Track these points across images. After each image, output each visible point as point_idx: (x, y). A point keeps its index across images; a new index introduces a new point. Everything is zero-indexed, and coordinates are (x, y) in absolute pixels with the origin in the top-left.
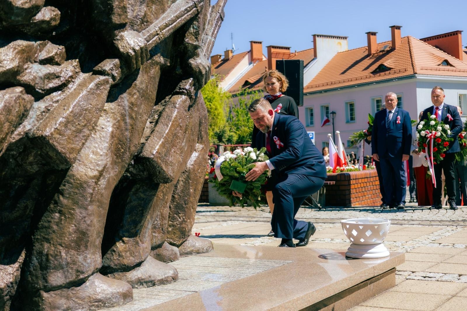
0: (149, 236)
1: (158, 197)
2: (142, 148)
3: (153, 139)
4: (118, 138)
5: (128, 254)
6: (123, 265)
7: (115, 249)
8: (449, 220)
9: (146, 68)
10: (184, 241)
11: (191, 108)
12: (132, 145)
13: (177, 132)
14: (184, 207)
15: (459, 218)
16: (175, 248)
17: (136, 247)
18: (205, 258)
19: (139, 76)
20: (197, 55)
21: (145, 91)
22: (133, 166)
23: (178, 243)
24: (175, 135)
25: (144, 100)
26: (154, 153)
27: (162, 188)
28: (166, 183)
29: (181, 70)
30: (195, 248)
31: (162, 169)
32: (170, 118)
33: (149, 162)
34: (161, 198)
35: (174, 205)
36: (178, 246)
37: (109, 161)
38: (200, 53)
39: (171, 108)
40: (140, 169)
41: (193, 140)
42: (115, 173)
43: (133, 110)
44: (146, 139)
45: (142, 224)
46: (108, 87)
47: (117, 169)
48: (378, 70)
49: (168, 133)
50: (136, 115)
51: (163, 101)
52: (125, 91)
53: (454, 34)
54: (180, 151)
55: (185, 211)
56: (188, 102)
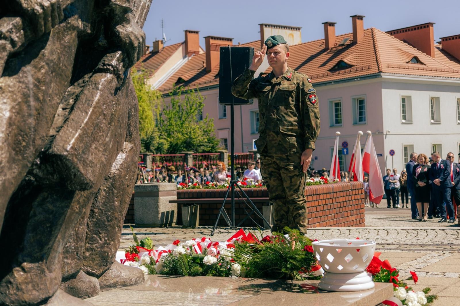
0: (59, 262)
1: (72, 209)
2: (52, 142)
3: (67, 130)
4: (18, 127)
5: (30, 286)
6: (23, 302)
7: (12, 280)
8: (432, 243)
9: (58, 33)
10: (106, 270)
11: (118, 92)
12: (37, 137)
13: (99, 122)
14: (106, 225)
15: (443, 241)
16: (94, 280)
17: (41, 278)
18: (134, 293)
19: (49, 43)
20: (128, 21)
21: (57, 65)
22: (39, 167)
23: (98, 272)
24: (97, 126)
25: (54, 77)
26: (68, 149)
27: (77, 197)
28: (84, 189)
29: (105, 41)
30: (121, 279)
31: (79, 171)
32: (91, 103)
33: (61, 160)
34: (77, 210)
35: (92, 222)
36: (98, 277)
37: (5, 158)
38: (131, 18)
39: (91, 90)
40: (48, 171)
41: (121, 135)
42: (14, 175)
43: (39, 89)
44: (58, 130)
45: (50, 246)
46: (5, 54)
47: (16, 169)
48: (336, 67)
49: (87, 122)
50: (43, 96)
51: (81, 81)
52: (29, 63)
53: (425, 27)
54: (103, 148)
55: (107, 230)
56: (115, 83)
